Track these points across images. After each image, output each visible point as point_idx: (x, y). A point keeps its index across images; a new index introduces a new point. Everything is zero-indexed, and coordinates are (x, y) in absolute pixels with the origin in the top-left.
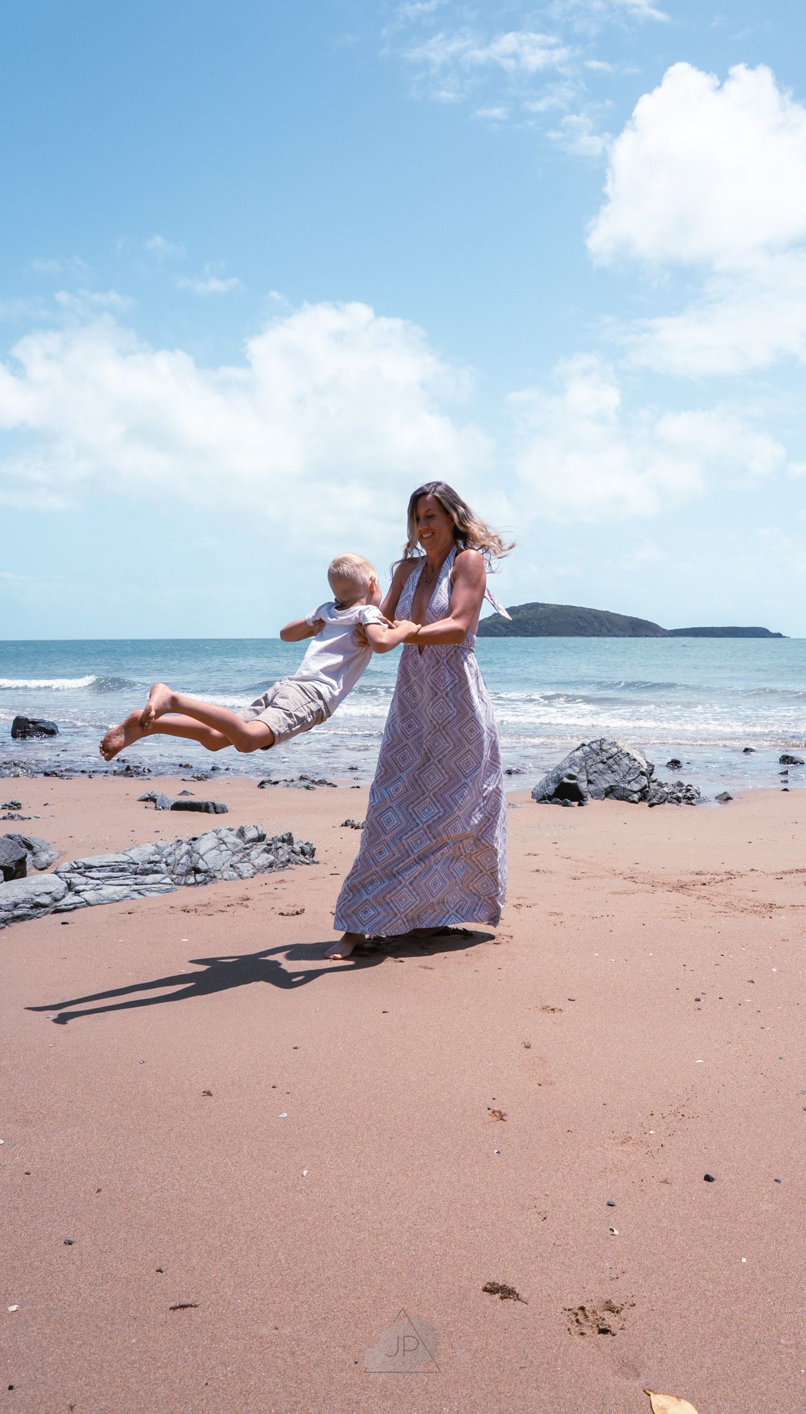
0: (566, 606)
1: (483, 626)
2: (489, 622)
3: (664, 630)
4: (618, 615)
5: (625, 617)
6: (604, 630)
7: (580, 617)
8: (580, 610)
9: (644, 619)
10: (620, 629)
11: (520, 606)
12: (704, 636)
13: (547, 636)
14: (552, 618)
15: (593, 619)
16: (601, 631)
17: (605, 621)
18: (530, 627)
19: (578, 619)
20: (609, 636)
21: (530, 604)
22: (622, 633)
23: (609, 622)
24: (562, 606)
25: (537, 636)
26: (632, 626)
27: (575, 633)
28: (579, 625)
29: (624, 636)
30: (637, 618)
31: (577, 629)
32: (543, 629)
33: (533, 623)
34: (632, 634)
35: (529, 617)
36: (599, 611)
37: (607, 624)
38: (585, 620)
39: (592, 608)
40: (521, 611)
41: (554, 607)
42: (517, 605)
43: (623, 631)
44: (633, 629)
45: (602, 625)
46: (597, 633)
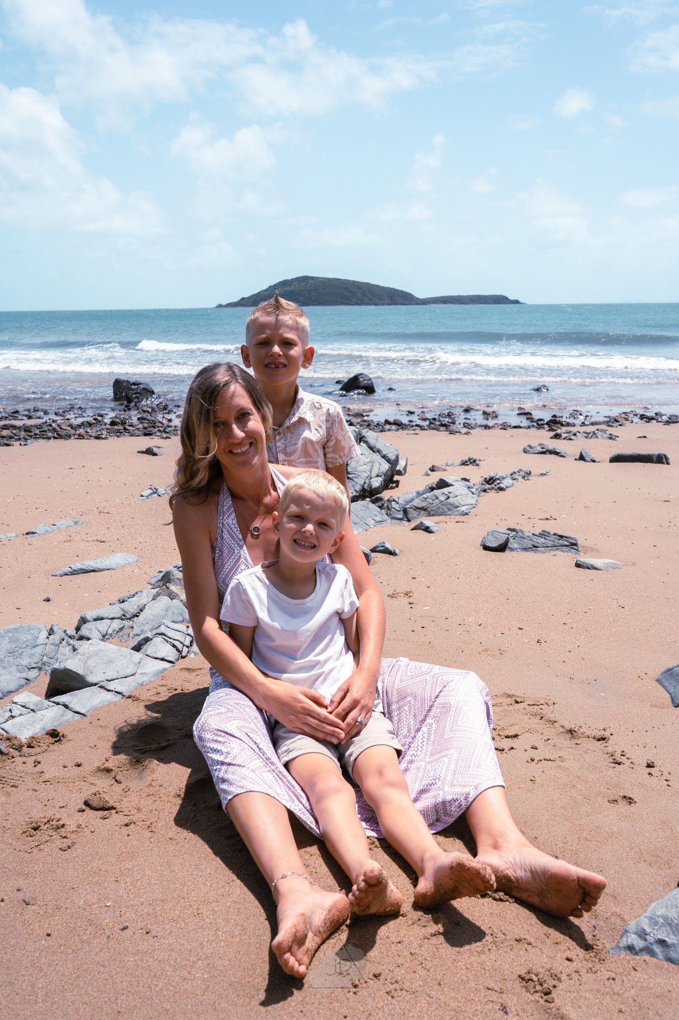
0: (333, 279)
1: (261, 297)
2: (266, 293)
3: (418, 299)
4: (378, 286)
5: (383, 288)
6: (366, 300)
7: (345, 289)
8: (345, 282)
9: (401, 289)
10: (379, 299)
11: (293, 279)
12: (452, 303)
13: (317, 305)
14: (320, 290)
15: (356, 290)
16: (363, 301)
17: (366, 291)
18: (301, 298)
19: (343, 290)
20: (370, 305)
21: (301, 277)
22: (381, 301)
23: (370, 293)
24: (329, 280)
25: (308, 305)
26: (390, 295)
27: (341, 303)
28: (344, 295)
29: (383, 304)
30: (394, 289)
31: (342, 298)
32: (313, 299)
33: (304, 294)
34: (389, 302)
35: (301, 288)
37: (369, 294)
38: (350, 291)
40: (293, 284)
41: (322, 280)
42: (289, 278)
43: (382, 299)
44: (391, 298)
45: (364, 295)
46: (360, 302)
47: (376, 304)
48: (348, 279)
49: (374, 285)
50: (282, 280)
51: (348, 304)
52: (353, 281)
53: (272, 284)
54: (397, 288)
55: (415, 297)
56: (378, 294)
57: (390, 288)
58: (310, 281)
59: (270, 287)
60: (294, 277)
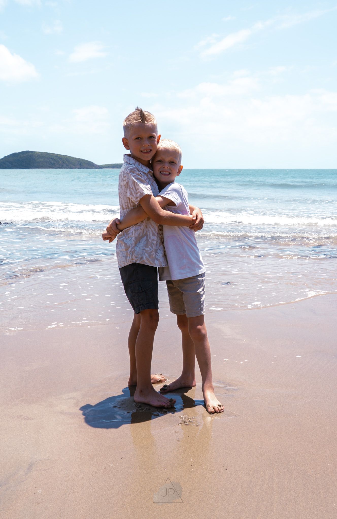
0: (44, 153)
3: (96, 165)
4: (72, 158)
5: (75, 158)
6: (65, 165)
7: (51, 158)
8: (51, 155)
9: (86, 159)
10: (73, 165)
11: (19, 153)
14: (36, 159)
15: (59, 160)
16: (63, 166)
17: (65, 160)
20: (67, 168)
21: (25, 151)
22: (74, 166)
23: (67, 161)
24: (42, 153)
26: (79, 163)
27: (49, 166)
28: (51, 162)
29: (75, 168)
30: (82, 159)
31: (50, 164)
32: (31, 165)
33: (26, 162)
34: (79, 167)
35: (24, 158)
36: (62, 155)
37: (66, 162)
38: (54, 160)
39: (58, 154)
40: (20, 155)
41: (37, 153)
42: (17, 152)
43: (74, 165)
44: (80, 165)
45: (64, 163)
46: (61, 167)
47: (71, 168)
48: (54, 153)
49: (70, 157)
50: (13, 153)
51: (53, 168)
52: (57, 154)
53: (6, 155)
54: (84, 159)
55: (95, 164)
56: (72, 162)
57: (80, 159)
58: (31, 154)
59: (5, 157)
60: (20, 151)
